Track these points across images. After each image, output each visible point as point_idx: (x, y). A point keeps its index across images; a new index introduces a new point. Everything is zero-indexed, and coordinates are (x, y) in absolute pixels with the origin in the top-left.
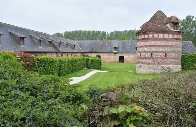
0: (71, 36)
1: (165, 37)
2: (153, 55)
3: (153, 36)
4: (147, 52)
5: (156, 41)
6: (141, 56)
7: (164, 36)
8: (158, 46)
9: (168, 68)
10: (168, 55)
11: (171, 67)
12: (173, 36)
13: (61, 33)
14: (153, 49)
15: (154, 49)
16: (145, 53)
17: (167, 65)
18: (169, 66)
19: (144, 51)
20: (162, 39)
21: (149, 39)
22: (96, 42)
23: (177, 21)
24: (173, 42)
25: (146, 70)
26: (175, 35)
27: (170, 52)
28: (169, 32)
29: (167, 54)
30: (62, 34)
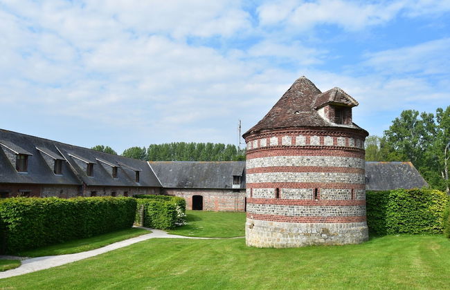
0: (162, 154)
1: (311, 144)
2: (281, 193)
3: (280, 142)
4: (265, 185)
5: (288, 154)
6: (254, 197)
7: (308, 141)
8: (295, 169)
9: (326, 231)
10: (323, 193)
11: (333, 227)
12: (335, 140)
13: (142, 148)
14: (282, 177)
15: (285, 176)
16: (260, 187)
17: (321, 221)
18: (329, 226)
19: (258, 182)
20: (304, 148)
21: (269, 148)
22: (194, 165)
23: (344, 101)
24: (334, 158)
25: (265, 236)
26: (340, 138)
27: (328, 186)
28: (323, 130)
29: (320, 190)
30: (144, 149)
